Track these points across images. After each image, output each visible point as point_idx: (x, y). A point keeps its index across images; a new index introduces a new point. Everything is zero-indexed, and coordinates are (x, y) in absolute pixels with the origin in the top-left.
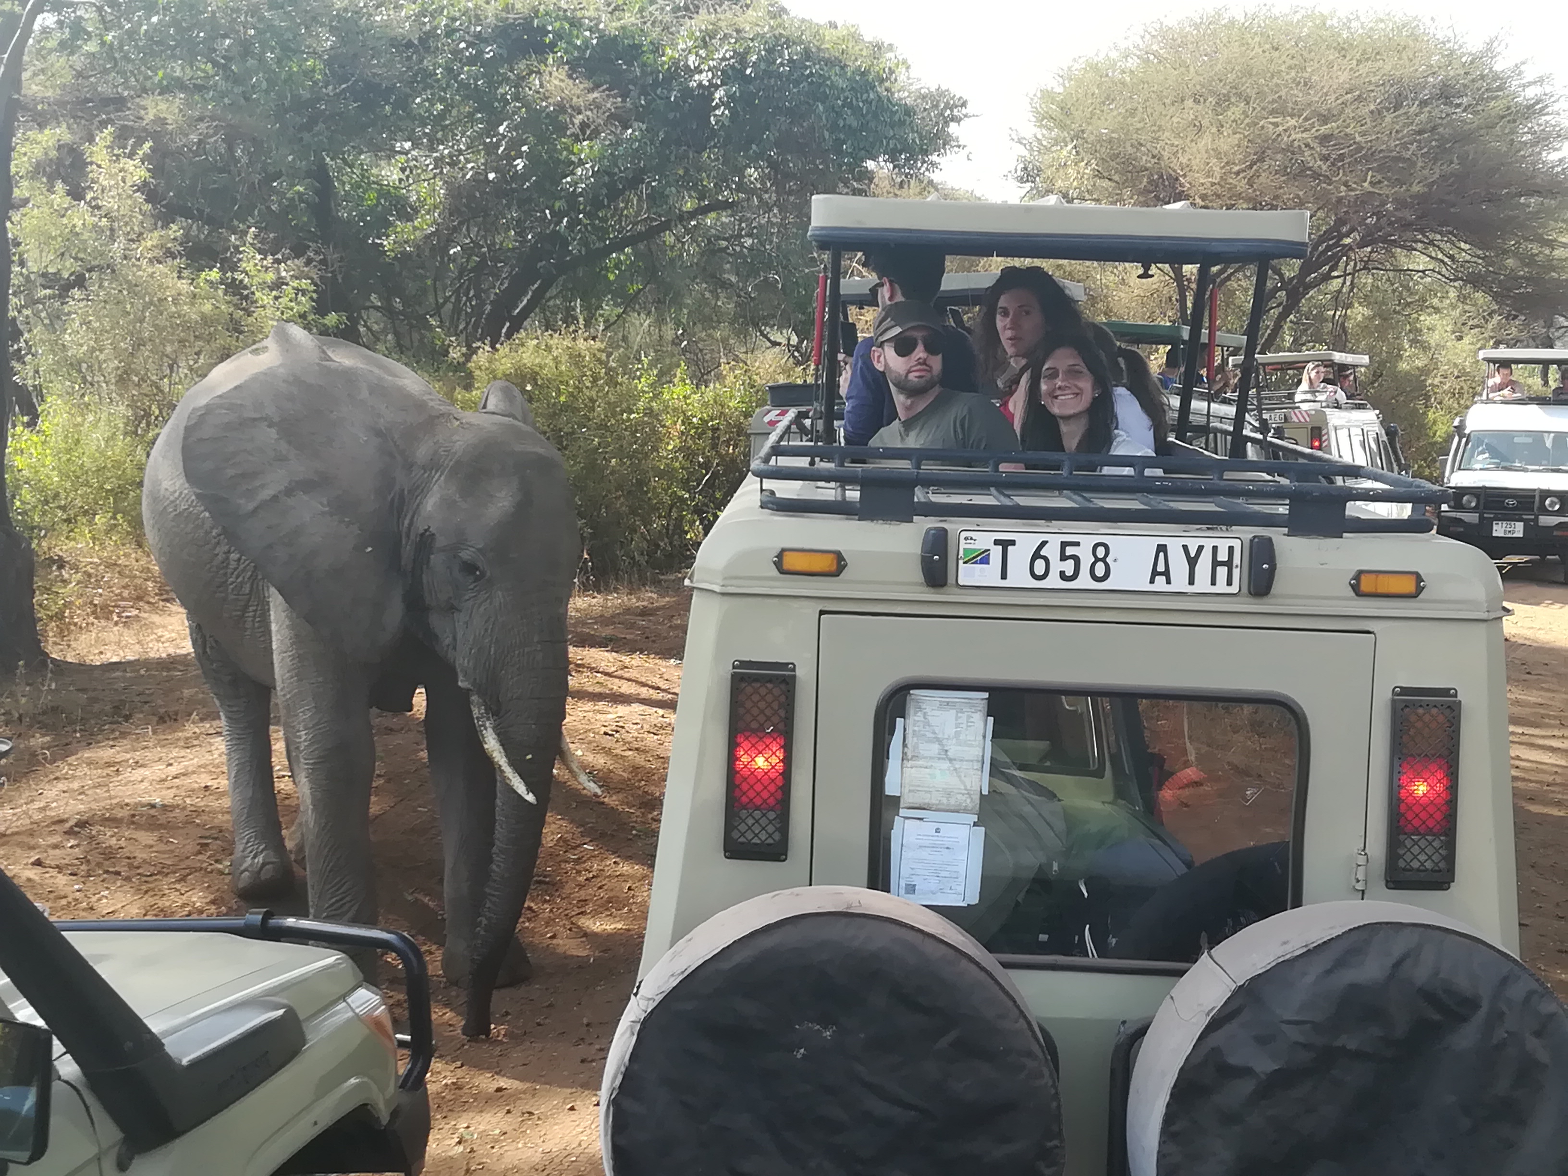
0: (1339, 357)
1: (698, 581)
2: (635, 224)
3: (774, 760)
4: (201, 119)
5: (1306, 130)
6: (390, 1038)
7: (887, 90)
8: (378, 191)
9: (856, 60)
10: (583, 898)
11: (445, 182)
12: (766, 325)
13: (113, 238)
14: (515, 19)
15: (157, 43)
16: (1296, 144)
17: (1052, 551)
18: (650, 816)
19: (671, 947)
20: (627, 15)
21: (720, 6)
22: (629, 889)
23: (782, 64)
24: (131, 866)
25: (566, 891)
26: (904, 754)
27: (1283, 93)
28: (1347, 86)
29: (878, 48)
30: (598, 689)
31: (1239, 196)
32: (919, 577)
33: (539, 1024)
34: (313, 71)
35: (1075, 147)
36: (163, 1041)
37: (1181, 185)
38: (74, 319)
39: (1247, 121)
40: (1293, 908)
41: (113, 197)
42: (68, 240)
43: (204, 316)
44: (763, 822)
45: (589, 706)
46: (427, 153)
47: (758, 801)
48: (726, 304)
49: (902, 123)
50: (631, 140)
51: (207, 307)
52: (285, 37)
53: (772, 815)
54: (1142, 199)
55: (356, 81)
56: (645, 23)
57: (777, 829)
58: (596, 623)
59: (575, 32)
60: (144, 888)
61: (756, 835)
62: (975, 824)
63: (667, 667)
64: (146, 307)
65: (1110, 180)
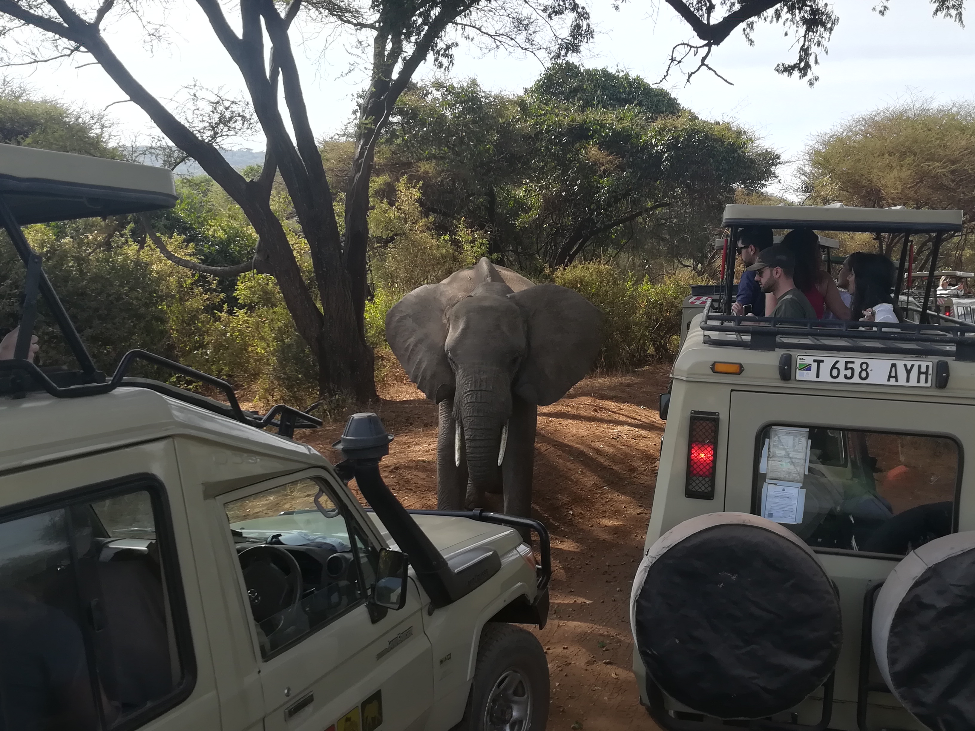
0: (959, 273)
1: (676, 375)
2: (625, 214)
3: (709, 455)
4: (443, 171)
5: (944, 168)
6: (534, 567)
7: (742, 152)
8: (515, 201)
9: (729, 139)
10: (604, 510)
11: (544, 196)
12: (681, 257)
13: (406, 222)
14: (576, 125)
15: (425, 139)
16: (939, 174)
17: (841, 365)
18: (633, 475)
19: (661, 536)
20: (625, 122)
21: (667, 116)
22: (625, 507)
23: (694, 142)
24: (416, 487)
25: (597, 507)
26: (769, 455)
27: (933, 151)
28: (965, 147)
29: (739, 133)
30: (609, 418)
31: (909, 199)
32: (778, 376)
33: (587, 564)
34: (489, 149)
35: (830, 177)
36: (448, 562)
37: (882, 194)
38: (389, 256)
39: (915, 163)
40: (954, 533)
41: (406, 205)
42: (388, 223)
43: (442, 255)
44: (703, 482)
45: (605, 426)
46: (536, 184)
47: (701, 473)
48: (663, 248)
49: (749, 167)
50: (626, 177)
51: (444, 251)
52: (478, 136)
53: (707, 479)
54: (862, 200)
55: (507, 154)
56: (633, 125)
57: (709, 486)
58: (607, 390)
59: (602, 130)
60: (422, 496)
61: (700, 488)
62: (801, 488)
63: (639, 410)
64: (419, 250)
65: (847, 191)
